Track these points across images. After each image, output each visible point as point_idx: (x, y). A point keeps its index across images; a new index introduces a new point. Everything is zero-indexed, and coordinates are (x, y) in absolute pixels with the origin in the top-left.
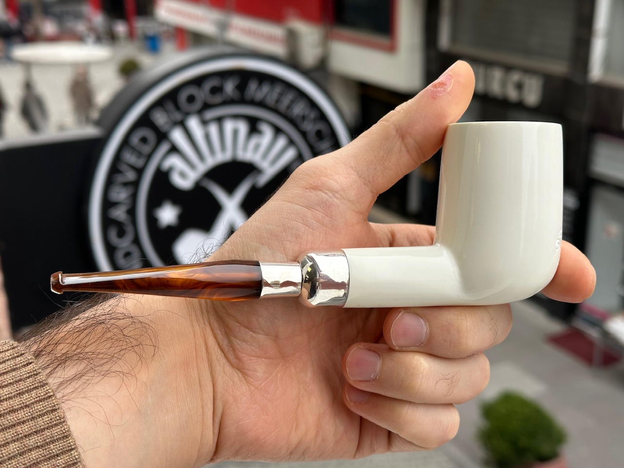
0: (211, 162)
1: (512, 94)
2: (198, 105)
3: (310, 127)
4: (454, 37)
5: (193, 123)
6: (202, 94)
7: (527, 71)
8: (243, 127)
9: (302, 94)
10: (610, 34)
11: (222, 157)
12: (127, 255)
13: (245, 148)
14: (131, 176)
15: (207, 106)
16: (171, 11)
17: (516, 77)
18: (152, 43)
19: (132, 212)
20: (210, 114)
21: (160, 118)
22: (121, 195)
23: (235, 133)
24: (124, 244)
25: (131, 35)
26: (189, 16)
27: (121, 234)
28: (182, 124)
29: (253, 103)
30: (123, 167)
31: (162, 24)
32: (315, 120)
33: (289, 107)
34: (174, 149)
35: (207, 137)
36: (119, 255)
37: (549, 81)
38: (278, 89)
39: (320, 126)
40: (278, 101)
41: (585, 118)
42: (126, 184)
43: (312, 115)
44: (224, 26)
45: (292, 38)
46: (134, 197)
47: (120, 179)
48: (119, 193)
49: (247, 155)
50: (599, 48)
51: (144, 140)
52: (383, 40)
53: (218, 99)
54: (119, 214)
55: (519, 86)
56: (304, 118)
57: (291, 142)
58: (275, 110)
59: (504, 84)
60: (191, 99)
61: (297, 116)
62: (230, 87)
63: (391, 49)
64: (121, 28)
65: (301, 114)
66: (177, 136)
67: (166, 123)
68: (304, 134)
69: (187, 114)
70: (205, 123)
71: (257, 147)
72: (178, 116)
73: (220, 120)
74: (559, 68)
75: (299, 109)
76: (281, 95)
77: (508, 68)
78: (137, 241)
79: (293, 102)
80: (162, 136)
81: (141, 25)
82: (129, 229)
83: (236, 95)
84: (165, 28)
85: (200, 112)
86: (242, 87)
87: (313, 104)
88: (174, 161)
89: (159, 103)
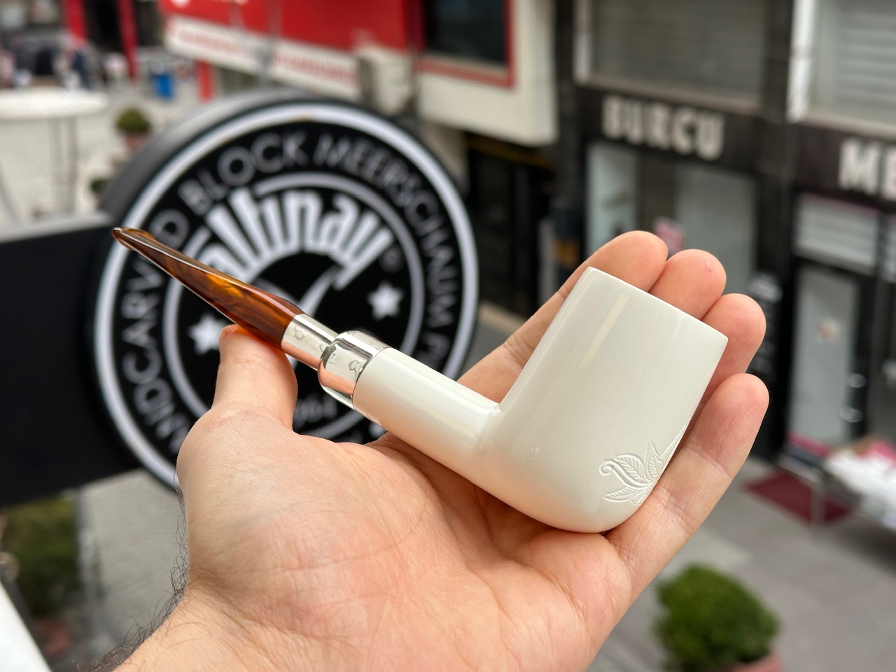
0: (269, 256)
1: (683, 143)
2: (247, 175)
3: (407, 200)
4: (596, 63)
5: (241, 201)
6: (252, 159)
7: (700, 109)
8: (313, 205)
9: (396, 154)
10: (815, 53)
11: (283, 248)
12: (152, 394)
13: (317, 234)
14: (153, 280)
15: (260, 176)
16: (187, 38)
17: (686, 117)
18: (163, 86)
19: (157, 332)
20: (264, 187)
21: (193, 196)
22: (140, 308)
23: (303, 213)
24: (148, 379)
25: (131, 73)
26: (217, 45)
27: (142, 365)
28: (225, 203)
29: (326, 169)
30: (142, 268)
31: (177, 56)
32: (415, 190)
33: (378, 173)
34: (215, 240)
35: (262, 220)
36: (141, 395)
37: (731, 121)
38: (361, 148)
39: (423, 198)
40: (362, 165)
41: (785, 172)
42: (146, 293)
43: (412, 182)
44: (267, 58)
45: (365, 71)
46: (159, 310)
47: (138, 285)
48: (135, 305)
49: (320, 244)
50: (800, 73)
51: (171, 228)
52: (496, 72)
53: (276, 165)
54: (139, 336)
55: (691, 131)
56: (399, 187)
57: (383, 223)
58: (358, 179)
59: (669, 128)
60: (237, 167)
61: (390, 184)
62: (292, 147)
63: (508, 83)
64: (116, 65)
65: (396, 181)
66: (219, 220)
67: (202, 202)
68: (400, 211)
69: (233, 188)
70: (258, 200)
71: (334, 232)
72: (219, 192)
73: (279, 195)
74: (746, 103)
75: (392, 176)
76: (367, 155)
77: (675, 106)
78: (165, 374)
79: (384, 164)
80: (197, 221)
81: (146, 59)
82: (154, 357)
83: (302, 159)
84: (181, 62)
85: (250, 185)
86: (309, 147)
87: (412, 168)
88: (216, 256)
89: (191, 174)
